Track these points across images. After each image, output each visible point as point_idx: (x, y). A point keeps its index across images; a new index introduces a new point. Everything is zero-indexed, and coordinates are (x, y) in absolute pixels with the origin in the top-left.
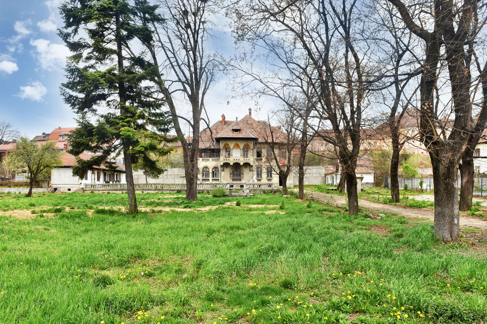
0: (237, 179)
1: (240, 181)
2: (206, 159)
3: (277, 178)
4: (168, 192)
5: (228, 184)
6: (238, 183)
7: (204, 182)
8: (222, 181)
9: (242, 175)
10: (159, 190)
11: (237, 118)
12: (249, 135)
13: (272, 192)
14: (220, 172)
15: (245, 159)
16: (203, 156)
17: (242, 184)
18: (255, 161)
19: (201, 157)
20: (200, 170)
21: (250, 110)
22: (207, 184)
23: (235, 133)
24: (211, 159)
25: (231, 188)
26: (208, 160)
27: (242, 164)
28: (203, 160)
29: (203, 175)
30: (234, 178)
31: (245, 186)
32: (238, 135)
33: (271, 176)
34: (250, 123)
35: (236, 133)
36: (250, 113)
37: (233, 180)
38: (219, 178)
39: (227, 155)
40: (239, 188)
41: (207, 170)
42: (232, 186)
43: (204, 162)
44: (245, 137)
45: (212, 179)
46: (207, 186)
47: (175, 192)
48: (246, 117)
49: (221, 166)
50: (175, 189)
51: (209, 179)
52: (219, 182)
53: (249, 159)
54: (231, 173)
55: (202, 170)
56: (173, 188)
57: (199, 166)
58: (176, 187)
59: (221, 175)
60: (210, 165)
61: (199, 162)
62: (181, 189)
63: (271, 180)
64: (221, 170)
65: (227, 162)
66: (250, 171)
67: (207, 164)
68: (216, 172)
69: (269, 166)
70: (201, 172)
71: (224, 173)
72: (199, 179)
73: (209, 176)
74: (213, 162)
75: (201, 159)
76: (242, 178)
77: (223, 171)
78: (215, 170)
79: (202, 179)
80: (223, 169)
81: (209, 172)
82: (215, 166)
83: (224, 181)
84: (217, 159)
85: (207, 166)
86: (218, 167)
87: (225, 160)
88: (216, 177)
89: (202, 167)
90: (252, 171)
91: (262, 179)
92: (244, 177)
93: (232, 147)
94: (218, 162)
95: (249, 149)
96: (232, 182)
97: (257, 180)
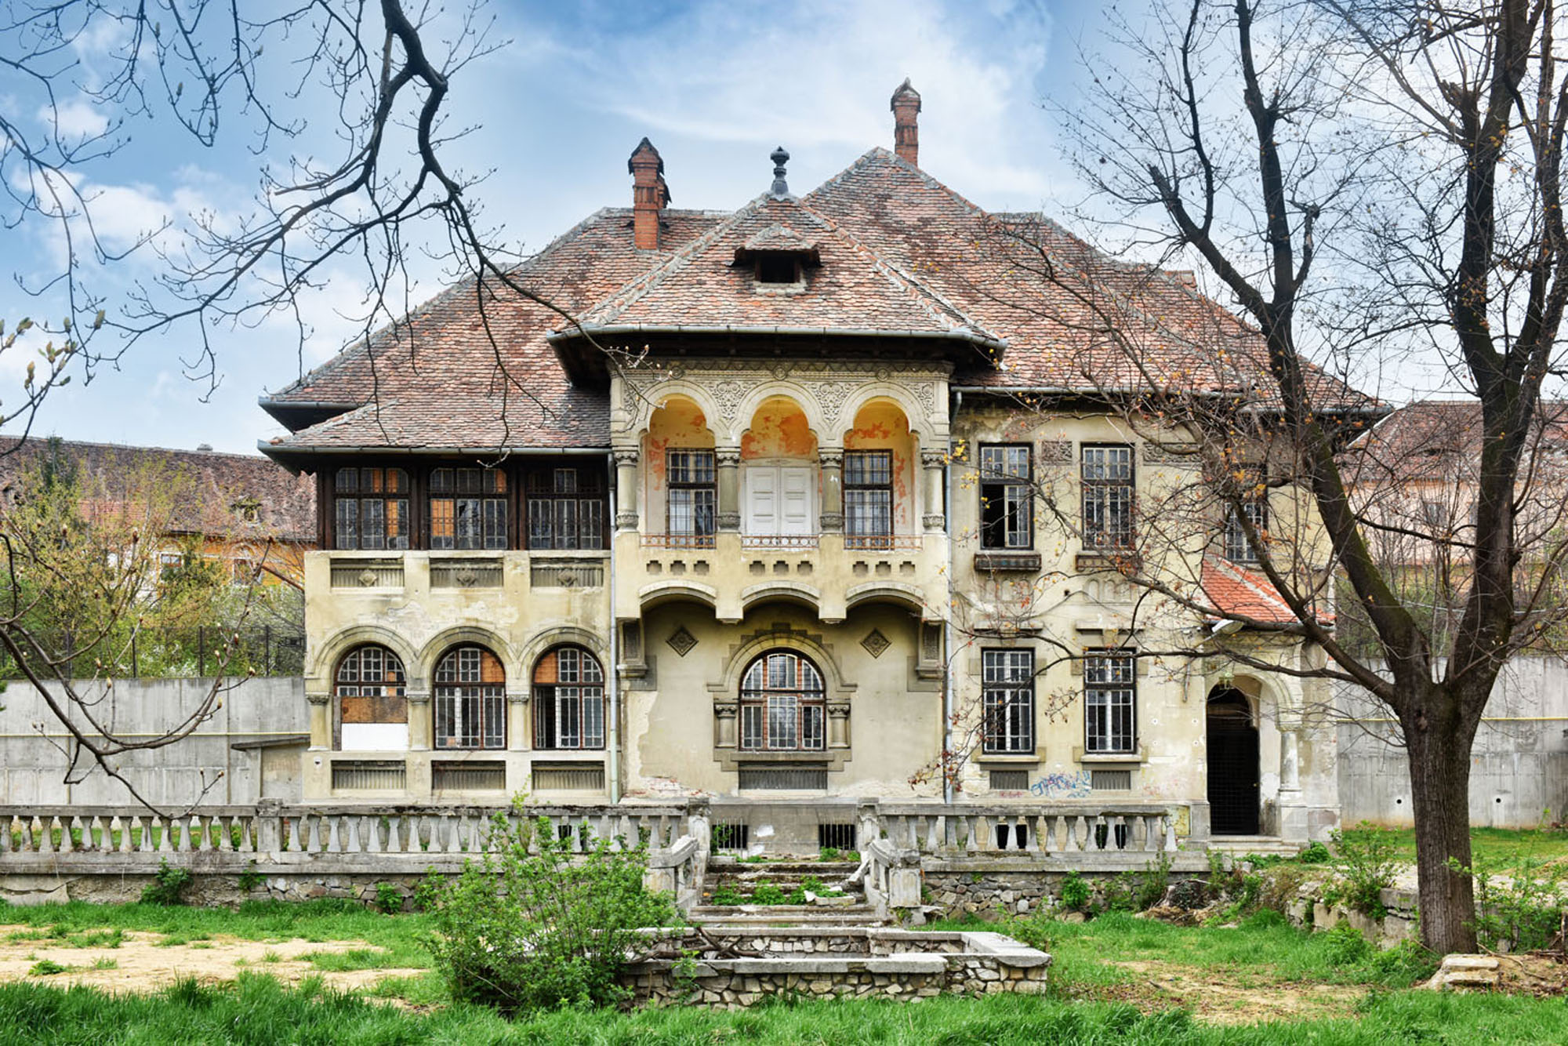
0: (781, 768)
1: (822, 782)
2: (468, 566)
3: (1183, 758)
4: (58, 893)
5: (695, 808)
6: (793, 808)
7: (453, 796)
8: (634, 781)
9: (834, 727)
11: (780, 158)
12: (904, 310)
13: (1152, 899)
14: (610, 689)
15: (872, 559)
16: (442, 527)
17: (834, 819)
18: (972, 586)
19: (422, 540)
20: (409, 668)
21: (905, 103)
22: (477, 813)
23: (761, 289)
24: (516, 562)
25: (726, 856)
26: (492, 573)
27: (832, 609)
28: (438, 572)
29: (441, 727)
30: (752, 754)
31: (867, 831)
32: (797, 309)
33: (1127, 739)
34: (910, 217)
35: (779, 289)
36: (906, 135)
37: (749, 773)
38: (608, 756)
39: (684, 515)
40: (813, 854)
41: (489, 674)
42: (737, 836)
43: (450, 593)
44: (867, 328)
45: (539, 769)
46: (471, 831)
47: (131, 894)
48: (870, 162)
49: (628, 629)
50: (125, 861)
51: (502, 763)
52: (600, 791)
53: (908, 563)
54: (727, 707)
55: (426, 673)
56: (110, 859)
57: (400, 631)
58: (146, 847)
59: (626, 727)
60: (514, 621)
61: (400, 590)
62: (198, 870)
63: (1128, 772)
64: (627, 671)
65: (681, 584)
66: (913, 680)
67: (477, 615)
68: (574, 692)
69: (1109, 637)
70: (422, 689)
71: (650, 705)
72: (401, 768)
73: (499, 733)
74: (539, 590)
75: (415, 561)
76: (837, 759)
77: (642, 678)
78: (564, 676)
79: (433, 763)
80: (648, 659)
81: (498, 693)
82: (564, 630)
83: (657, 787)
84: (582, 566)
85: (477, 630)
86: (592, 646)
87: (666, 566)
88: (574, 742)
89: (429, 645)
90: (940, 685)
91: (1036, 763)
92: (855, 744)
93: (734, 439)
94: (587, 590)
95: (903, 461)
96: (735, 792)
97: (987, 774)
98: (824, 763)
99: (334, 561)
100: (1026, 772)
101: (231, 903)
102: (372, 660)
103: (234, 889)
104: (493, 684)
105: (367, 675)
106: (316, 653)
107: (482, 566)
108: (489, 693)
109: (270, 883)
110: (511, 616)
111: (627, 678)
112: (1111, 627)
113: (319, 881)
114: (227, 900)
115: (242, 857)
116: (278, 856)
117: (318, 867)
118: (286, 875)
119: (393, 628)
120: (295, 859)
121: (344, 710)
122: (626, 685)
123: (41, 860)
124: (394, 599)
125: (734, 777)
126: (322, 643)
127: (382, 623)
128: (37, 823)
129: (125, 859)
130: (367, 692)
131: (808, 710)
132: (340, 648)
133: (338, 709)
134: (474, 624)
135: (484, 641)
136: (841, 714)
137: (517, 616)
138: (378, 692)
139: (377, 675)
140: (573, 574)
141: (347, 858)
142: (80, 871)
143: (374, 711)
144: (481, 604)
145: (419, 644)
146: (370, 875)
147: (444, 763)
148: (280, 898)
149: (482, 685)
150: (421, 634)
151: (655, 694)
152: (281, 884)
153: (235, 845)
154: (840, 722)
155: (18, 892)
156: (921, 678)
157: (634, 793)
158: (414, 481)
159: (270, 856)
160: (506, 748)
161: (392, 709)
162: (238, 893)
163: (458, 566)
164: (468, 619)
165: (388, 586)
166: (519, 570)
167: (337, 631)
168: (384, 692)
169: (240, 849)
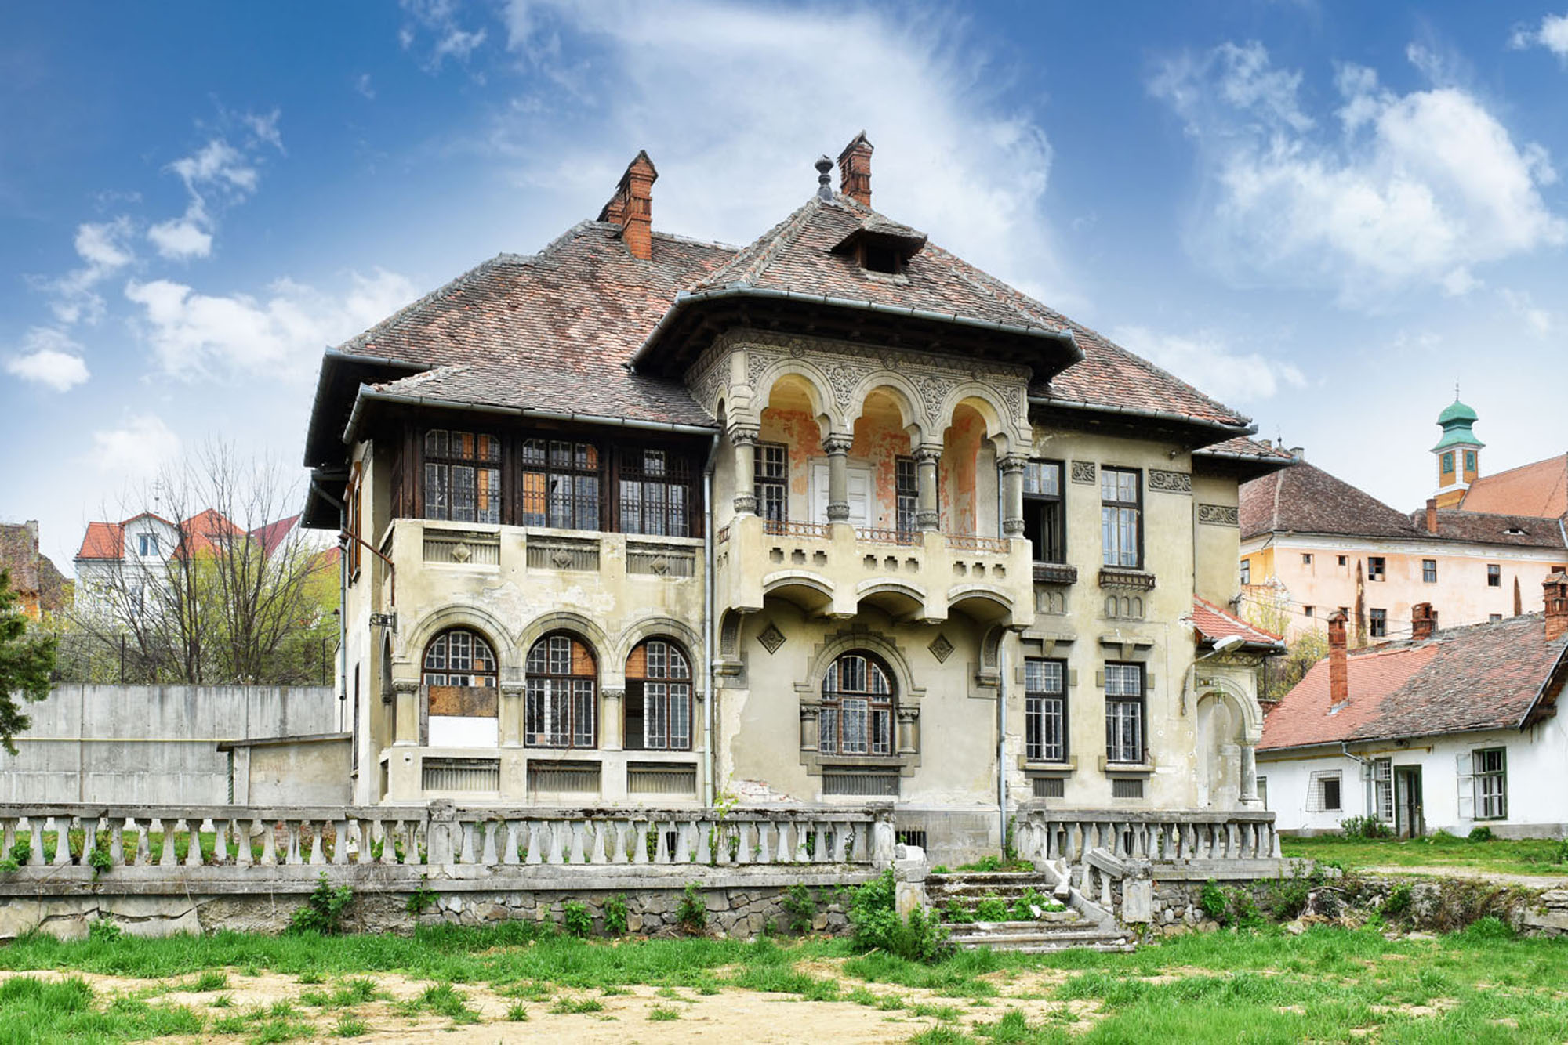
0: (859, 773)
1: (895, 788)
2: (564, 546)
3: (1182, 768)
4: (187, 920)
5: (881, 813)
8: (727, 785)
9: (902, 732)
10: (57, 895)
12: (1003, 311)
14: (702, 685)
16: (533, 505)
17: (908, 826)
19: (511, 514)
20: (505, 656)
21: (862, 154)
23: (870, 277)
24: (612, 546)
26: (586, 556)
27: (936, 608)
28: (535, 548)
29: (530, 722)
30: (834, 758)
33: (1136, 750)
35: (887, 278)
37: (832, 777)
38: (698, 757)
41: (579, 666)
43: (547, 574)
45: (634, 771)
47: (276, 919)
49: (731, 624)
50: (270, 877)
51: (598, 764)
52: (692, 795)
53: (999, 566)
54: (811, 708)
55: (522, 663)
56: (251, 875)
57: (496, 613)
58: (294, 859)
59: (719, 726)
60: (610, 608)
61: (495, 568)
62: (361, 888)
63: (1140, 781)
64: (724, 667)
65: (802, 574)
66: (973, 687)
67: (573, 601)
68: (661, 689)
69: (1126, 651)
70: (518, 680)
71: (743, 703)
72: (494, 767)
73: (588, 731)
74: (634, 576)
75: (512, 537)
76: (909, 764)
77: (736, 675)
78: (652, 671)
79: (530, 762)
80: (743, 656)
81: (588, 687)
82: (658, 621)
83: (748, 791)
84: (674, 554)
85: (575, 616)
86: (686, 640)
87: (787, 553)
88: (661, 743)
89: (525, 632)
90: (995, 692)
91: (1069, 771)
92: (923, 748)
93: (848, 427)
94: (681, 579)
95: (946, 471)
96: (820, 797)
97: (1031, 781)
98: (897, 768)
99: (427, 531)
100: (1061, 780)
101: (395, 929)
102: (460, 645)
103: (400, 911)
104: (584, 678)
105: (455, 661)
106: (408, 634)
107: (578, 547)
108: (579, 687)
109: (442, 903)
110: (607, 603)
111: (721, 674)
112: (1129, 642)
113: (499, 900)
114: (392, 925)
115: (411, 870)
116: (452, 870)
117: (499, 883)
118: (461, 893)
119: (489, 610)
120: (472, 873)
121: (432, 701)
122: (720, 681)
123: (165, 876)
124: (490, 578)
125: (817, 782)
126: (414, 624)
127: (477, 604)
128: (156, 826)
129: (271, 874)
130: (455, 681)
131: (876, 714)
132: (433, 630)
133: (425, 699)
134: (571, 610)
135: (579, 628)
136: (909, 719)
137: (613, 603)
138: (465, 682)
139: (465, 662)
140: (666, 562)
141: (530, 870)
142: (215, 890)
143: (462, 703)
144: (577, 589)
145: (516, 629)
146: (555, 891)
147: (539, 762)
148: (456, 921)
149: (572, 678)
150: (518, 619)
151: (747, 692)
152: (456, 904)
153: (400, 857)
154: (909, 727)
155: (133, 919)
156: (981, 685)
157: (728, 797)
158: (508, 450)
159: (443, 872)
160: (596, 747)
161: (481, 701)
162: (404, 916)
163: (554, 546)
164: (566, 605)
165: (482, 563)
166: (616, 554)
167: (430, 610)
168: (473, 681)
169: (406, 861)
